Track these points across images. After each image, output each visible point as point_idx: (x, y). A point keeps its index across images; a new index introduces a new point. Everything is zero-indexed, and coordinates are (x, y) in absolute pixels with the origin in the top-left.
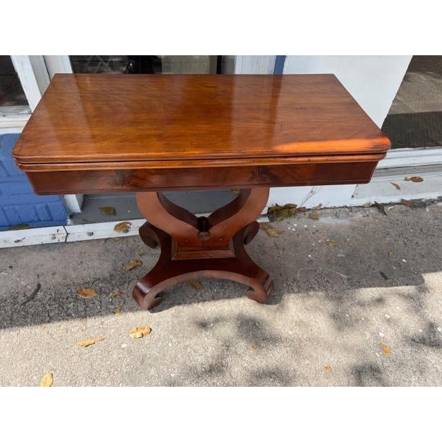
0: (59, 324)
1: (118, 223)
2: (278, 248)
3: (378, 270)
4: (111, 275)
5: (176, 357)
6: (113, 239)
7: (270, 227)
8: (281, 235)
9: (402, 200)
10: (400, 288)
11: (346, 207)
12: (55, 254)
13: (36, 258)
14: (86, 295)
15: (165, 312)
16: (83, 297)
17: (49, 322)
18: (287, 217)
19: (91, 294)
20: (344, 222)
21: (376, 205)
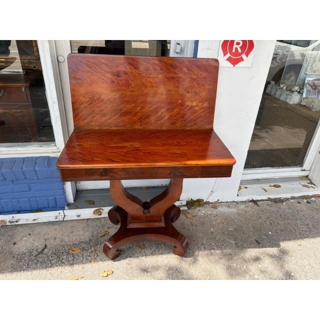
0: (57, 268)
1: (96, 209)
2: (192, 225)
3: (253, 239)
4: (90, 240)
6: (92, 219)
7: (188, 213)
8: (195, 218)
9: (269, 198)
10: (267, 249)
11: (234, 202)
12: (56, 227)
13: (45, 229)
14: (74, 251)
15: (122, 261)
16: (72, 252)
17: (51, 267)
18: (198, 206)
19: (77, 251)
20: (233, 210)
21: (253, 201)
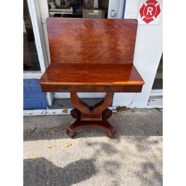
0: (41, 140)
1: (64, 109)
2: (119, 121)
3: (156, 130)
5: (79, 154)
6: (61, 115)
7: (117, 114)
8: (121, 117)
11: (145, 109)
12: (42, 118)
13: (36, 119)
14: (51, 132)
15: (77, 139)
16: (50, 132)
17: (38, 140)
18: (123, 110)
19: (53, 132)
20: (144, 113)
21: (157, 109)
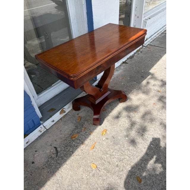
2: (113, 87)
3: (140, 76)
4: (76, 126)
6: (62, 117)
9: (127, 58)
10: (148, 77)
12: (47, 135)
13: (42, 141)
16: (75, 138)
19: (77, 136)
20: (121, 71)
